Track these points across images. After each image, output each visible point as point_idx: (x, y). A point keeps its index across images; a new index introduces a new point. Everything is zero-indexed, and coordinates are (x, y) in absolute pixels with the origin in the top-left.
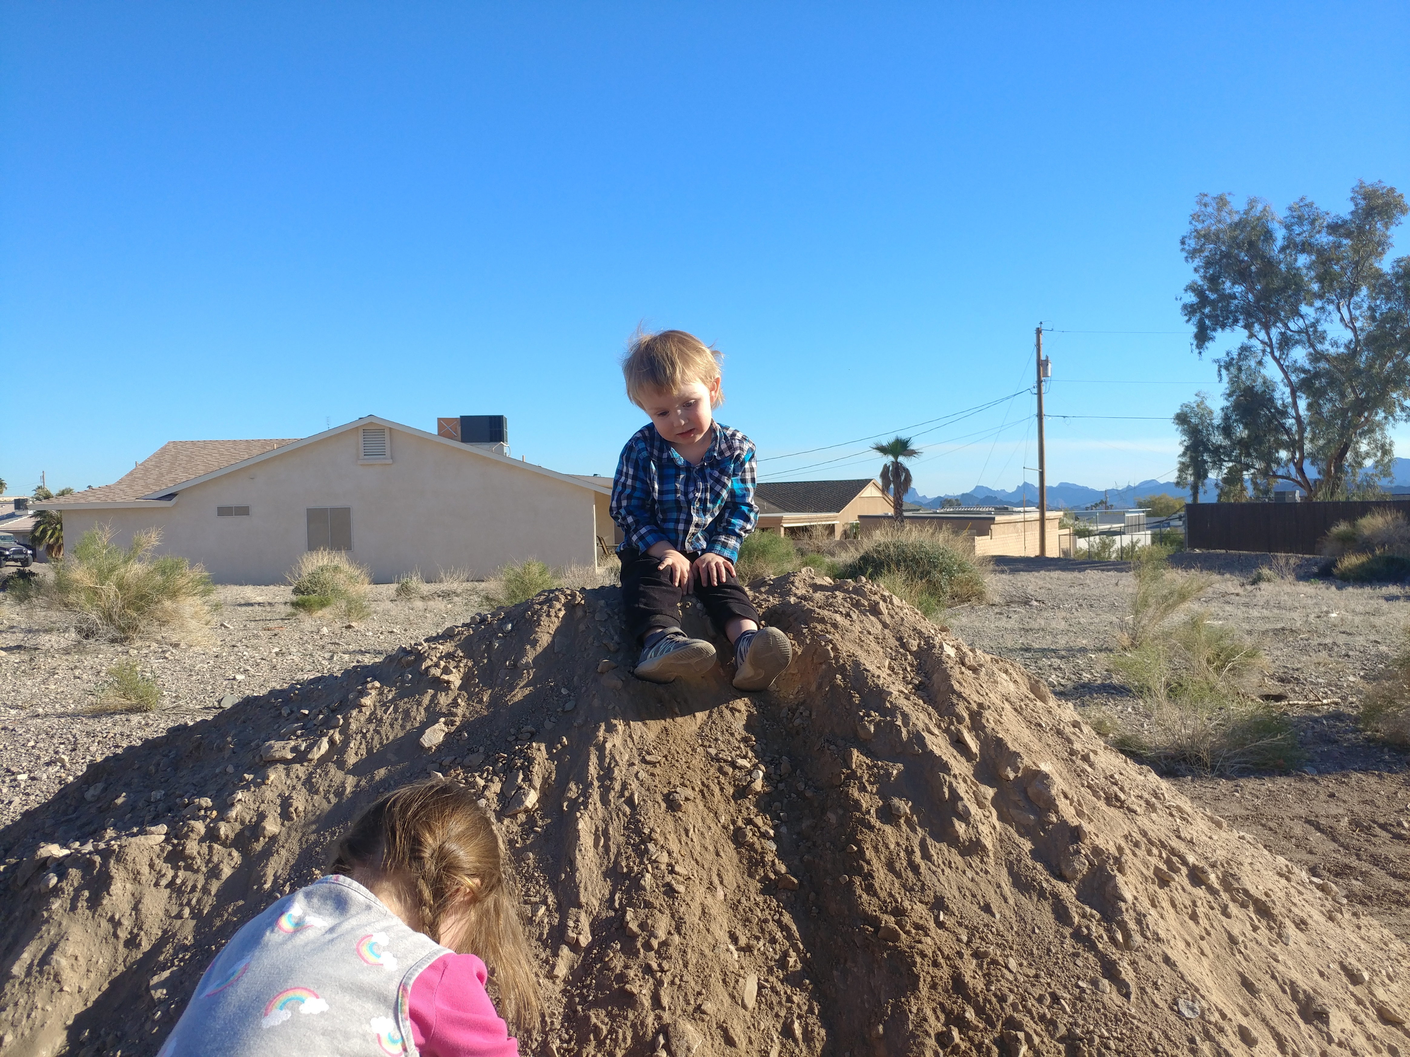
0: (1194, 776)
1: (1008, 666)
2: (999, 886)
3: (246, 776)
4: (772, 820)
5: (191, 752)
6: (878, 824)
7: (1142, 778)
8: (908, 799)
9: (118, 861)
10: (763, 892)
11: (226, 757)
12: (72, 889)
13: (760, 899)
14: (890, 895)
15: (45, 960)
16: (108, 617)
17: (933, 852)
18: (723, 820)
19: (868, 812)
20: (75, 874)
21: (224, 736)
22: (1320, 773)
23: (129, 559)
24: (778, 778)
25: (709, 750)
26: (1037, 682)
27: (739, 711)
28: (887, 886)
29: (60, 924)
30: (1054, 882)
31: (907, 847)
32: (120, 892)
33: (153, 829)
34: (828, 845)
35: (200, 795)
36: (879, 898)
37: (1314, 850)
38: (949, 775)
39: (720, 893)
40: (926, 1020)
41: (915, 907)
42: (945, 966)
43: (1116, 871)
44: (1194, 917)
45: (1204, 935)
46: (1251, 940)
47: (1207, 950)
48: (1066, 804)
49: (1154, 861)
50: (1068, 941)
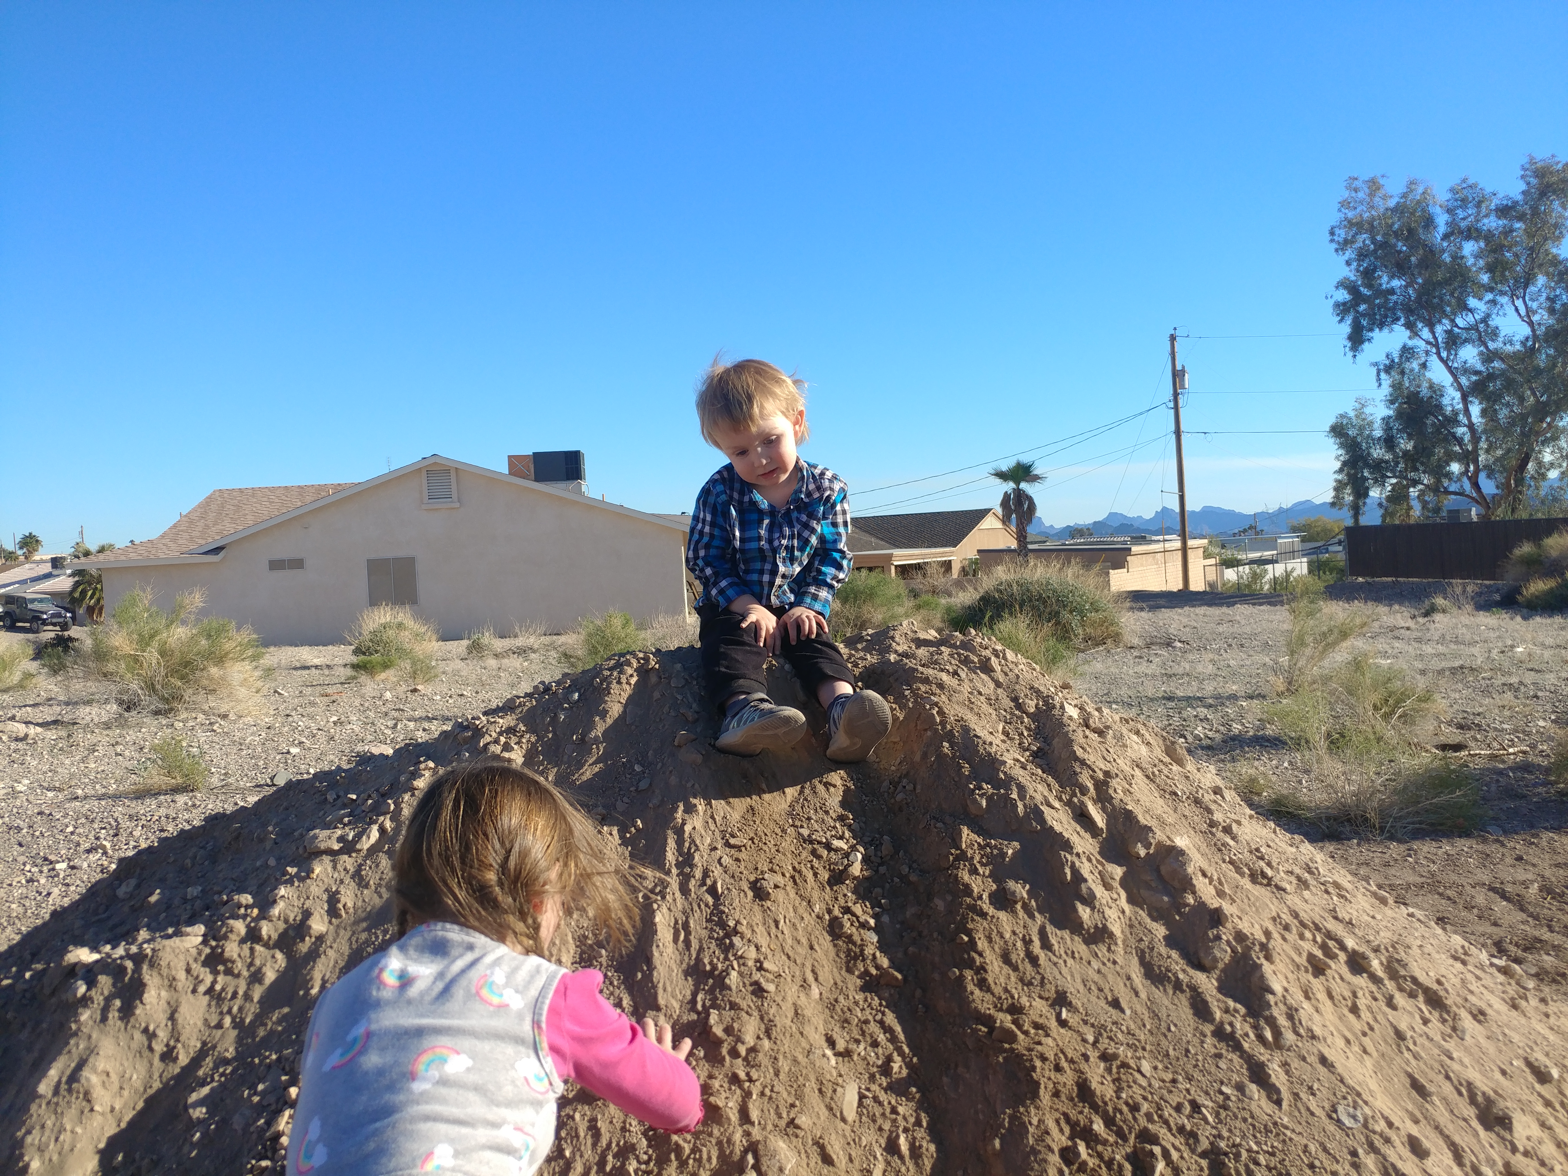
0: (1360, 839)
1: (1140, 726)
2: (1129, 978)
3: (289, 869)
4: (872, 908)
5: (230, 843)
6: (991, 911)
7: (1294, 850)
8: (1025, 882)
9: (152, 966)
10: (864, 989)
11: (268, 848)
12: (101, 998)
13: (860, 997)
14: (1006, 990)
15: (74, 1078)
16: (151, 687)
17: (1053, 941)
18: (817, 909)
19: (980, 898)
20: (105, 981)
21: (265, 825)
22: (1506, 833)
23: (172, 622)
24: (879, 860)
25: (801, 830)
26: (1173, 743)
27: (835, 786)
28: (1002, 980)
29: (90, 1037)
30: (1191, 971)
31: (1024, 936)
32: (155, 1001)
33: (189, 929)
34: (935, 935)
35: (241, 890)
36: (993, 994)
37: (1499, 922)
38: (1071, 854)
39: (815, 992)
40: (1048, 1133)
41: (1034, 1003)
42: (1068, 1071)
43: (1263, 961)
44: (1354, 1010)
45: (1367, 1030)
46: (1421, 1036)
47: (1370, 1048)
48: (1205, 884)
49: (1307, 946)
50: (1209, 1040)
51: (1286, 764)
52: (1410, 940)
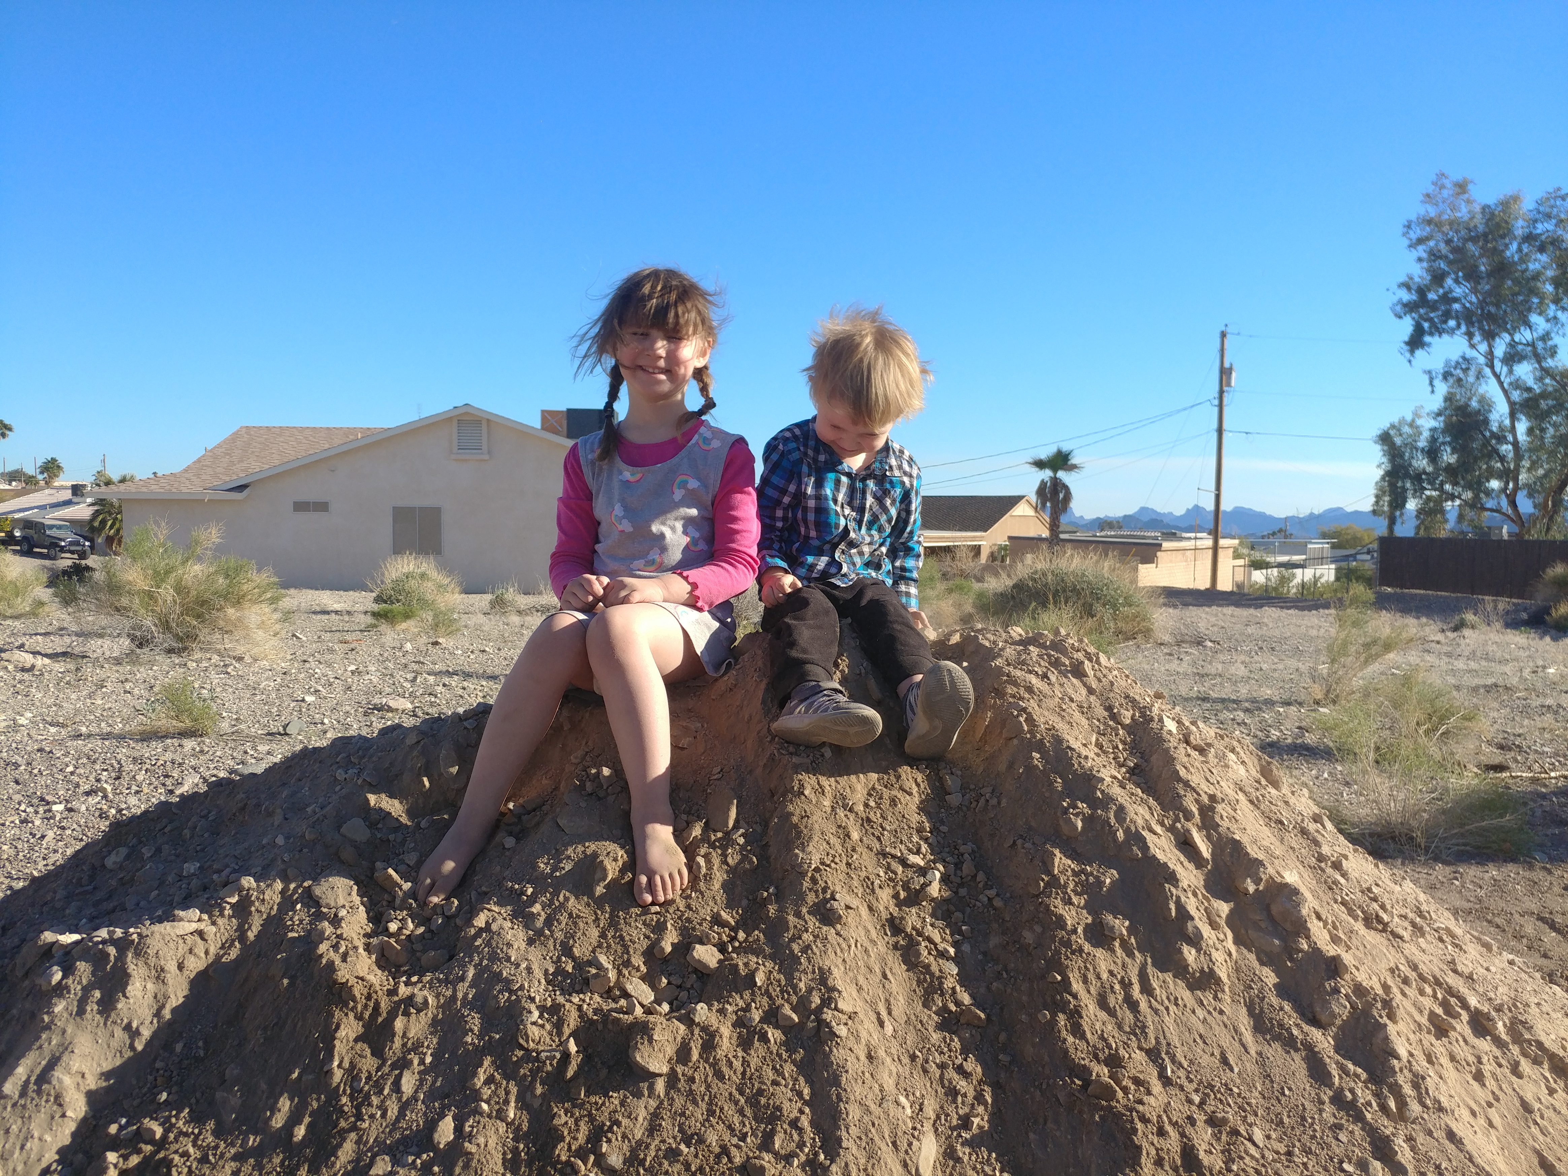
0: (1404, 859)
1: (1235, 743)
2: (1237, 1032)
4: (952, 935)
5: (234, 815)
6: (1087, 947)
7: (1399, 888)
8: (1125, 917)
9: (138, 953)
10: (942, 1027)
11: (276, 823)
12: (79, 987)
13: (937, 1036)
14: (1102, 1038)
15: (44, 1077)
16: (165, 623)
17: (1155, 985)
19: (1074, 931)
20: (84, 968)
22: (1552, 860)
23: (189, 558)
24: (958, 880)
26: (1269, 763)
27: (909, 793)
28: (1098, 1027)
29: (64, 1032)
30: (1306, 1028)
31: (1123, 978)
32: (139, 994)
33: (183, 913)
35: (246, 873)
36: (1088, 1043)
37: (1550, 954)
38: (1176, 887)
39: (889, 1029)
41: (1133, 1055)
42: (1173, 1136)
43: (1385, 1018)
44: (1479, 1077)
45: (1493, 1101)
46: (1548, 1108)
47: (1497, 1120)
48: (1319, 928)
49: (1427, 1003)
50: (1329, 1108)
51: (1326, 775)
52: (1526, 996)
